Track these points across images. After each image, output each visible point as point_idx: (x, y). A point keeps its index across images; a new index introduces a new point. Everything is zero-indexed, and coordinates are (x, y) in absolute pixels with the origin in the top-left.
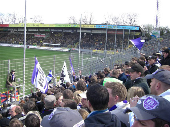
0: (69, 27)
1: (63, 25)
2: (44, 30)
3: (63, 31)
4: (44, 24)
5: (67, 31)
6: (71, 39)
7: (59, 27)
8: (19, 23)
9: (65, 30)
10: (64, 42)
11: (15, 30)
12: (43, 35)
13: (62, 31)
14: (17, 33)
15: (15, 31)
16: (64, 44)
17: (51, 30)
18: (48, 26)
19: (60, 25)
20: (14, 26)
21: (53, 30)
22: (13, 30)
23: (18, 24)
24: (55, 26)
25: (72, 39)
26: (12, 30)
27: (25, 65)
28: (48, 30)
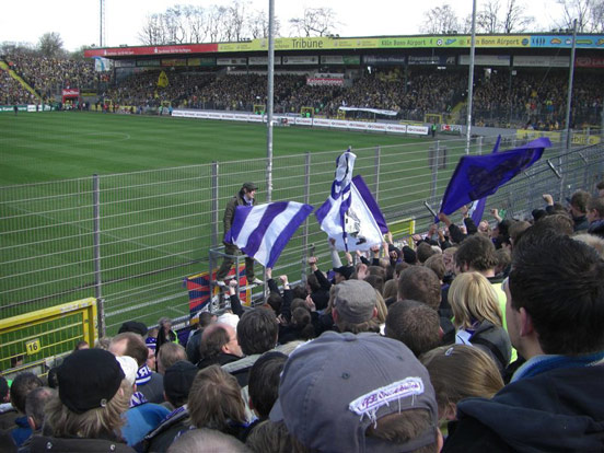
0: (428, 45)
1: (406, 40)
2: (341, 62)
3: (407, 61)
4: (338, 37)
5: (422, 61)
6: (436, 90)
7: (393, 46)
8: (252, 38)
9: (416, 59)
10: (411, 101)
11: (239, 62)
12: (336, 79)
13: (402, 60)
14: (245, 73)
15: (239, 68)
16: (411, 108)
17: (365, 60)
18: (354, 45)
19: (397, 40)
20: (235, 48)
21: (372, 60)
22: (233, 62)
23: (249, 41)
24: (377, 44)
25: (441, 91)
26: (230, 63)
27: (270, 179)
28: (355, 60)
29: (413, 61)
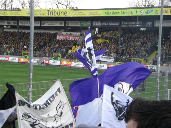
0: (134, 14)
1: (120, 11)
2: (78, 25)
3: (120, 24)
4: (77, 9)
5: (130, 24)
6: (140, 43)
7: (112, 15)
8: (21, 8)
9: (126, 23)
10: (123, 50)
11: (12, 23)
12: (76, 36)
13: (117, 24)
14: (16, 31)
15: (12, 27)
16: (122, 54)
17: (94, 24)
18: (87, 14)
19: (115, 11)
20: (9, 14)
21: (98, 24)
22: (9, 23)
23: (19, 10)
24: (102, 14)
25: (143, 44)
26: (6, 24)
27: (31, 96)
28: (88, 24)
29: (124, 24)
